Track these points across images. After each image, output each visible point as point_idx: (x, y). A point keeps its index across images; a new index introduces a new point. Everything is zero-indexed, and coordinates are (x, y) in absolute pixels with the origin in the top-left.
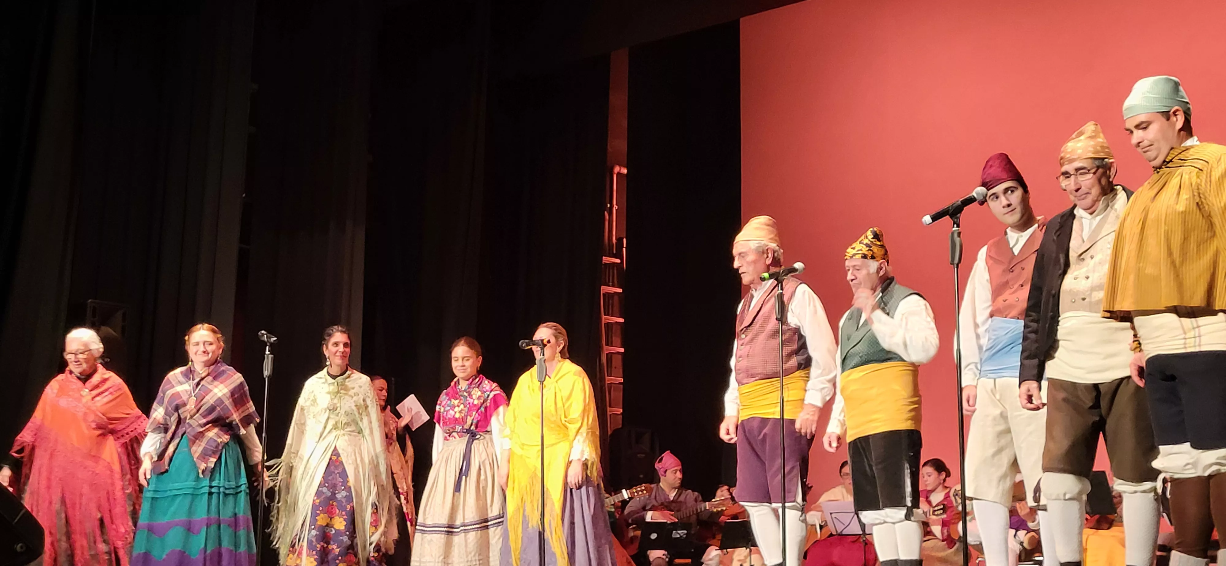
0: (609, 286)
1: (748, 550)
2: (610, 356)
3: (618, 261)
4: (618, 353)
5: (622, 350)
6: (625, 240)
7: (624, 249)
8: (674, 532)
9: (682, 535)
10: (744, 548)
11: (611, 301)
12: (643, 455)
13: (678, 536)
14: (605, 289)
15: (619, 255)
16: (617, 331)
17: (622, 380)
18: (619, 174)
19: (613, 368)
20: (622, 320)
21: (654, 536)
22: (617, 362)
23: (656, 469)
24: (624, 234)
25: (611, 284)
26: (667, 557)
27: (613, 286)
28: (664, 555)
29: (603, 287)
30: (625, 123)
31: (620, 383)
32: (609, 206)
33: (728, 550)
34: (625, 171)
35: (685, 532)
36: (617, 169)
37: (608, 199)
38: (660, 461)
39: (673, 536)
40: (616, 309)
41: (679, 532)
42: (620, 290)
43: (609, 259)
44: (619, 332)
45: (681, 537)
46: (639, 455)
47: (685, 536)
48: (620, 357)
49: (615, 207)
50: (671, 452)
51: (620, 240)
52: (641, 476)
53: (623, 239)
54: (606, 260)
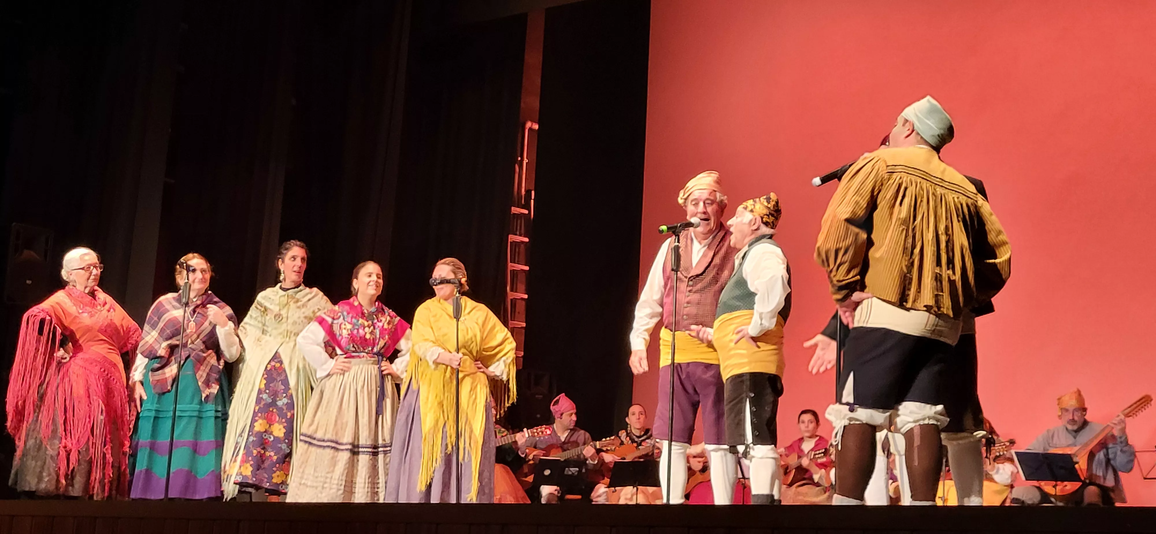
0: (516, 235)
1: (635, 488)
2: (514, 302)
3: (526, 212)
4: (522, 299)
5: (526, 296)
6: (533, 193)
7: (532, 201)
8: (567, 469)
10: (632, 487)
11: (517, 250)
12: (541, 396)
13: (570, 473)
14: (512, 238)
15: (527, 206)
16: (522, 278)
17: (524, 325)
18: (530, 129)
19: (517, 313)
20: (527, 268)
21: (547, 472)
22: (521, 307)
23: (551, 411)
24: (532, 186)
25: (518, 233)
26: (558, 493)
27: (520, 235)
28: (556, 490)
29: (510, 236)
30: (538, 81)
31: (522, 328)
32: (519, 159)
33: (617, 488)
34: (536, 127)
35: (577, 469)
36: (529, 125)
37: (519, 154)
38: (557, 402)
39: (566, 473)
40: (522, 257)
41: (571, 469)
42: (526, 240)
43: (518, 209)
44: (524, 280)
45: (573, 473)
46: (537, 396)
47: (576, 473)
48: (524, 303)
49: (526, 161)
50: (566, 395)
51: (528, 192)
52: (538, 416)
53: (531, 191)
54: (515, 210)
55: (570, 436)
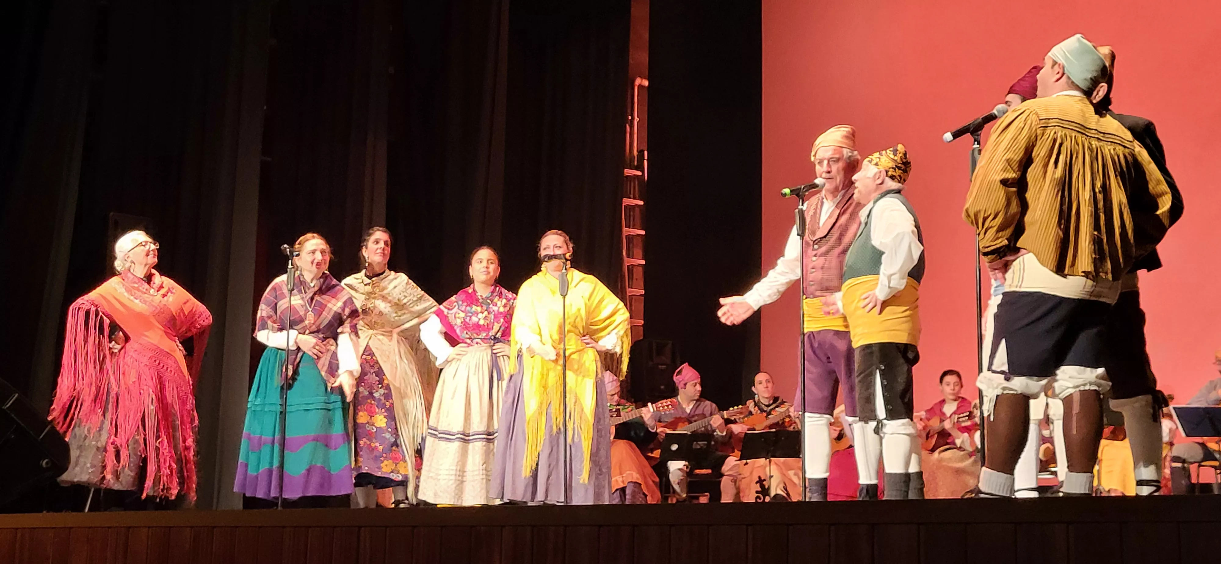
0: (630, 198)
1: (768, 460)
2: (631, 269)
3: (640, 173)
4: (639, 265)
5: (643, 262)
6: (646, 153)
7: (646, 162)
8: (695, 443)
9: (702, 445)
10: (764, 459)
11: (632, 213)
12: (664, 367)
13: (699, 447)
14: (626, 201)
15: (640, 167)
16: (639, 243)
17: (643, 292)
18: (641, 87)
19: (634, 280)
20: (643, 232)
21: (675, 447)
22: (639, 274)
23: (674, 382)
24: (645, 147)
25: (632, 196)
26: (687, 468)
27: (634, 198)
28: (684, 466)
29: (625, 200)
30: (646, 36)
31: (641, 295)
32: (630, 118)
33: (748, 461)
34: (646, 83)
35: (706, 442)
36: (638, 81)
37: (629, 111)
38: (680, 372)
39: (694, 447)
40: (638, 221)
41: (699, 443)
42: (641, 203)
43: (630, 171)
44: (640, 245)
45: (701, 447)
46: (660, 366)
47: (705, 447)
48: (641, 269)
49: (636, 119)
50: (689, 365)
51: (641, 152)
52: (662, 387)
53: (643, 151)
54: (628, 172)
55: (696, 407)
